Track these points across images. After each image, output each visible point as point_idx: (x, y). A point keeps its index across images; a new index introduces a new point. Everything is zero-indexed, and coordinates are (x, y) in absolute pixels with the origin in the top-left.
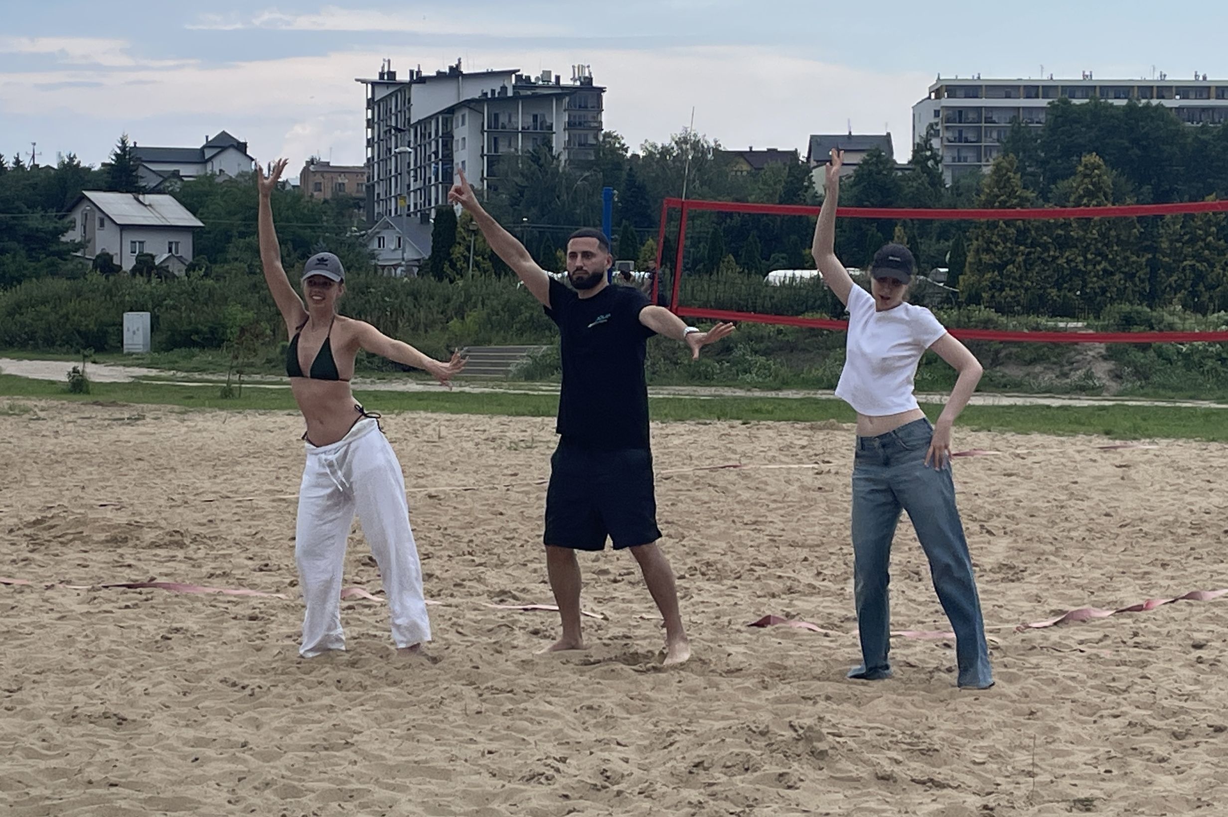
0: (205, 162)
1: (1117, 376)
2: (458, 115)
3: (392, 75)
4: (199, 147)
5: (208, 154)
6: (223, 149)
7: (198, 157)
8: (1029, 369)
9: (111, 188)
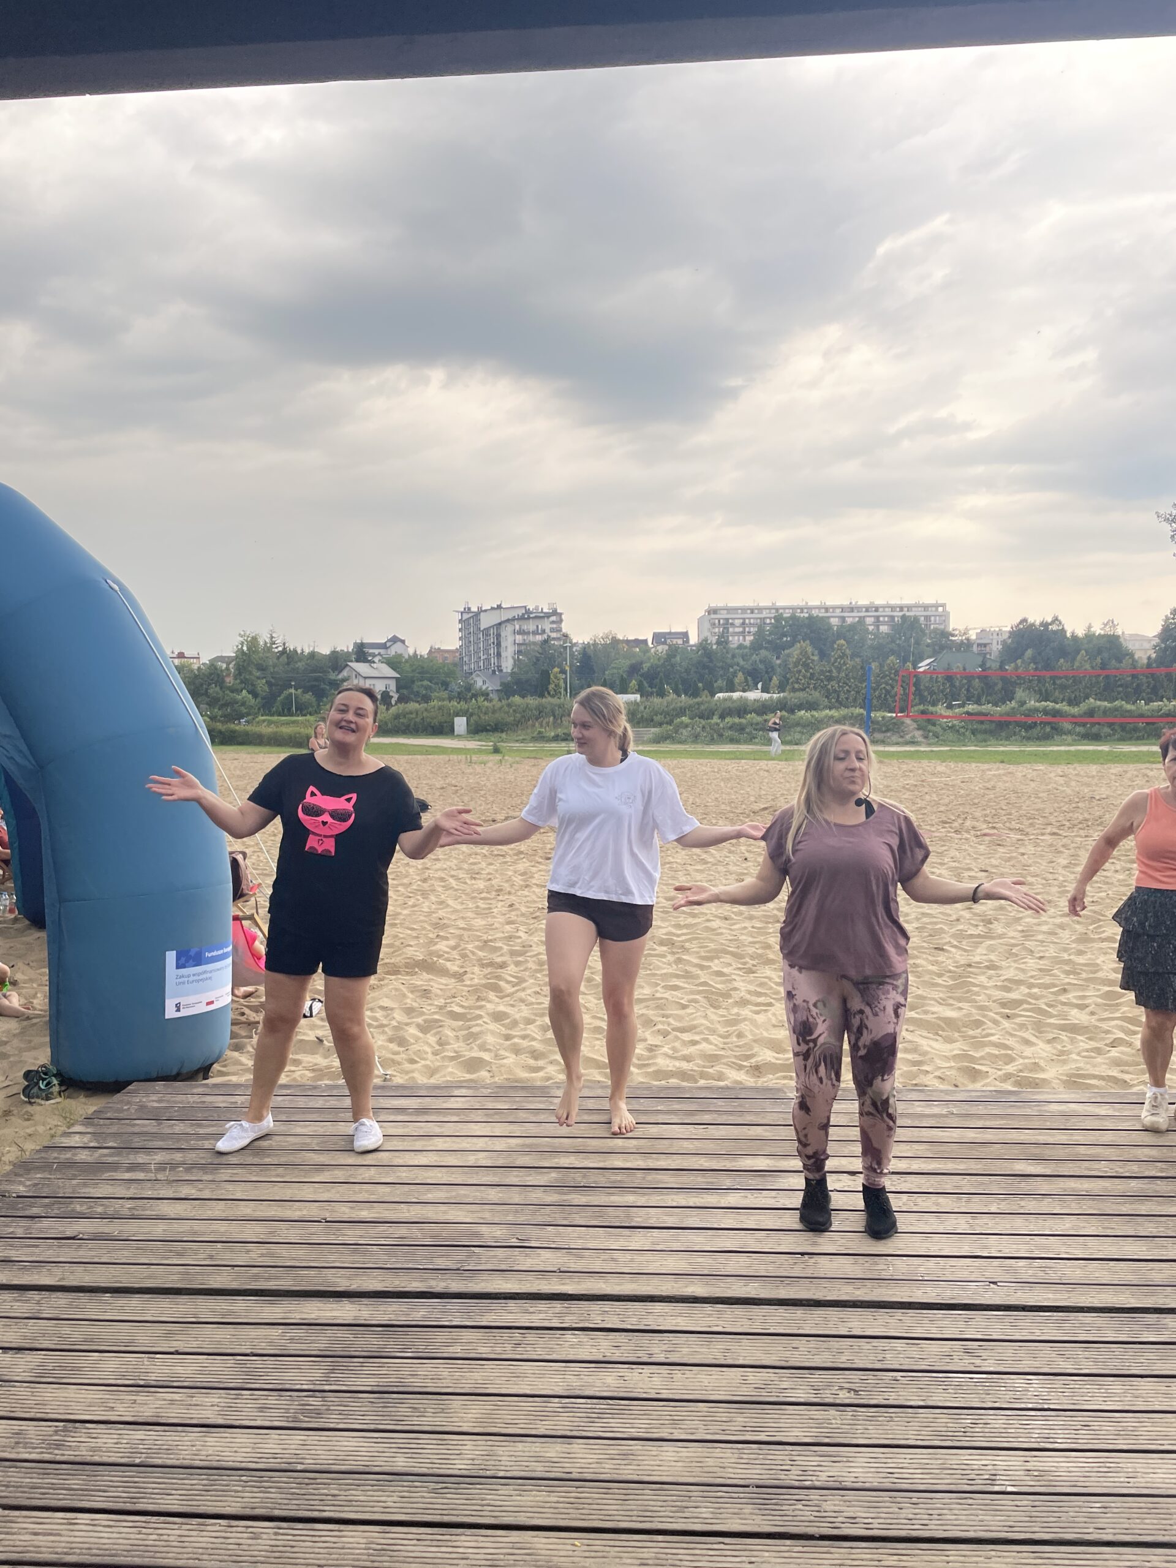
0: (388, 649)
1: (926, 737)
2: (503, 626)
3: (469, 609)
4: (384, 641)
5: (388, 644)
6: (395, 642)
7: (384, 646)
8: (885, 734)
9: (357, 660)
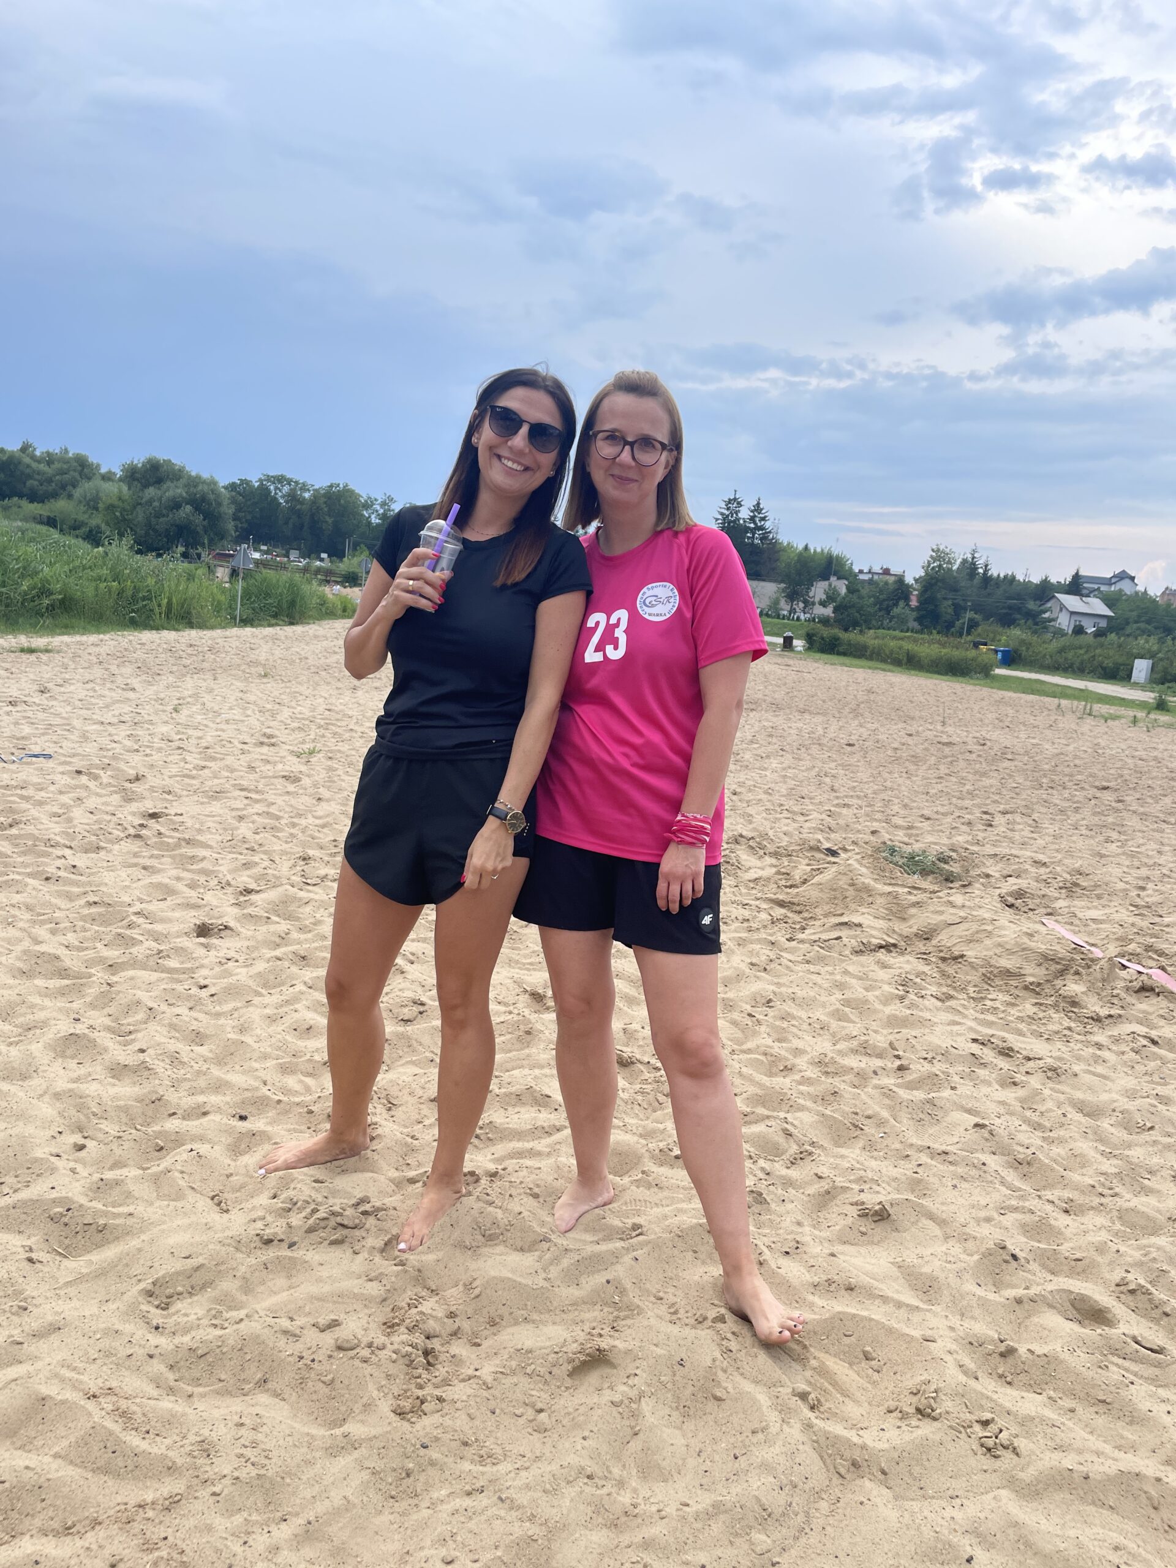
0: (1111, 584)
4: (1109, 577)
5: (1113, 580)
6: (1122, 579)
7: (1109, 582)
9: (1068, 592)
